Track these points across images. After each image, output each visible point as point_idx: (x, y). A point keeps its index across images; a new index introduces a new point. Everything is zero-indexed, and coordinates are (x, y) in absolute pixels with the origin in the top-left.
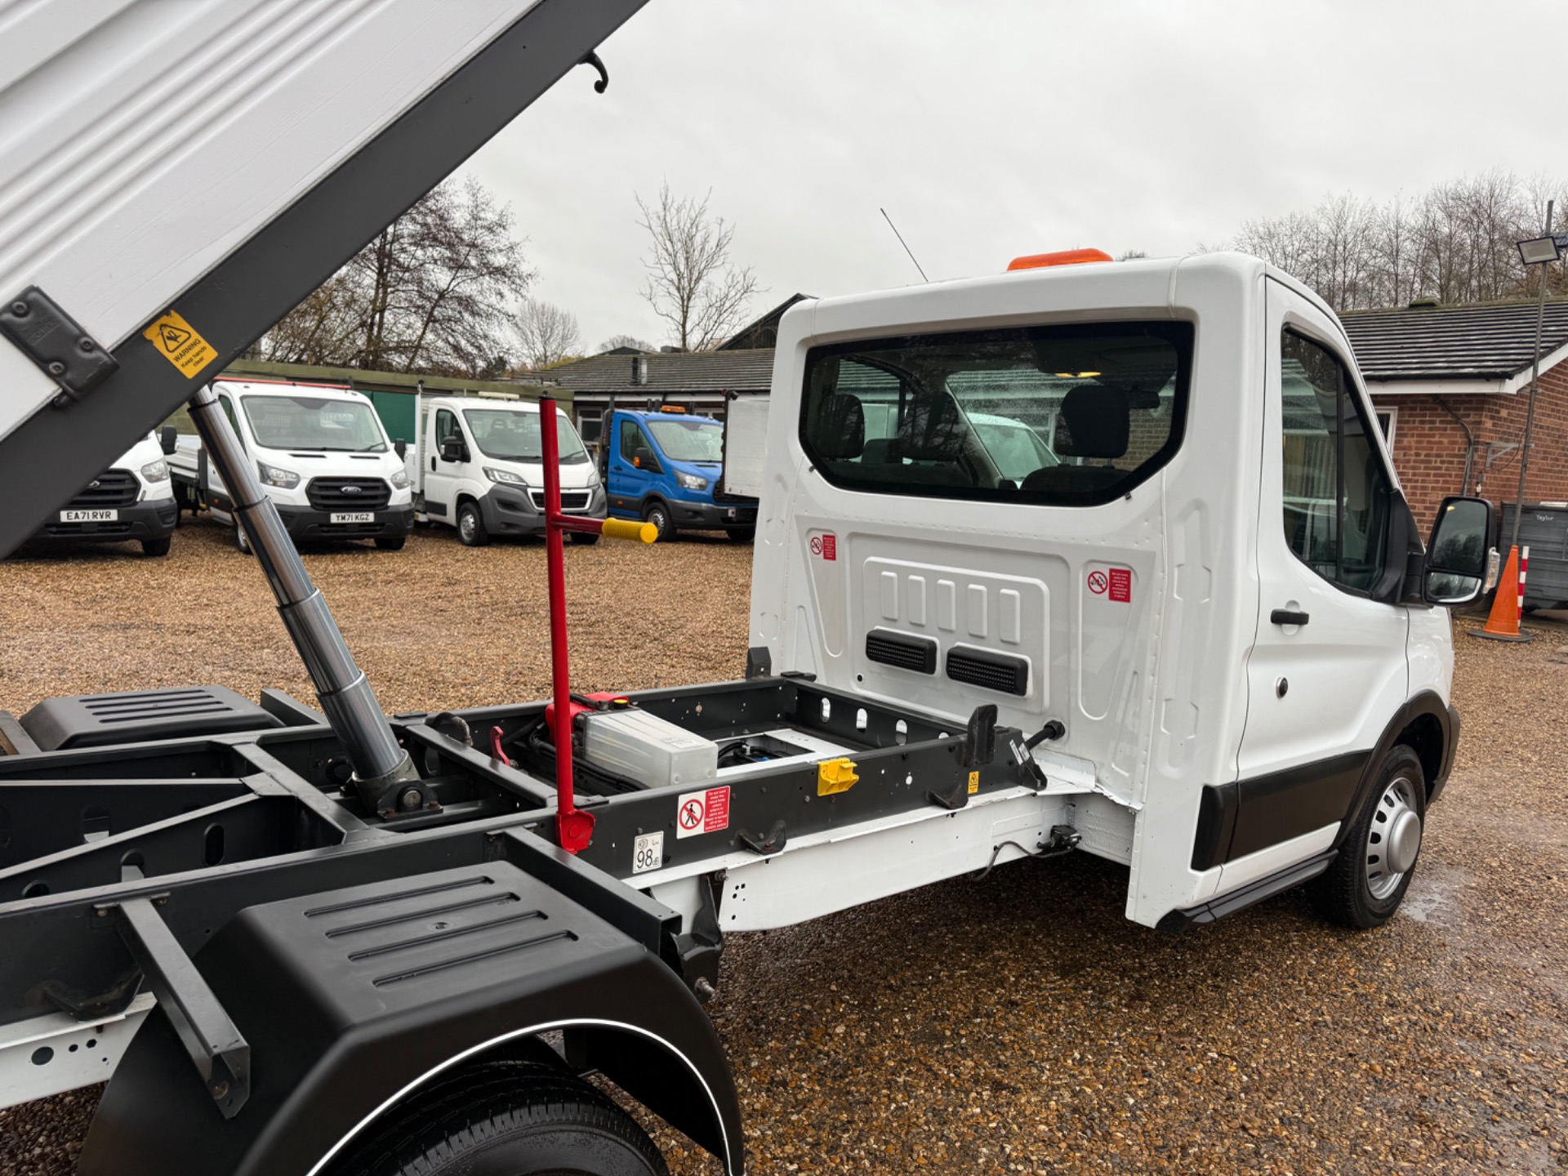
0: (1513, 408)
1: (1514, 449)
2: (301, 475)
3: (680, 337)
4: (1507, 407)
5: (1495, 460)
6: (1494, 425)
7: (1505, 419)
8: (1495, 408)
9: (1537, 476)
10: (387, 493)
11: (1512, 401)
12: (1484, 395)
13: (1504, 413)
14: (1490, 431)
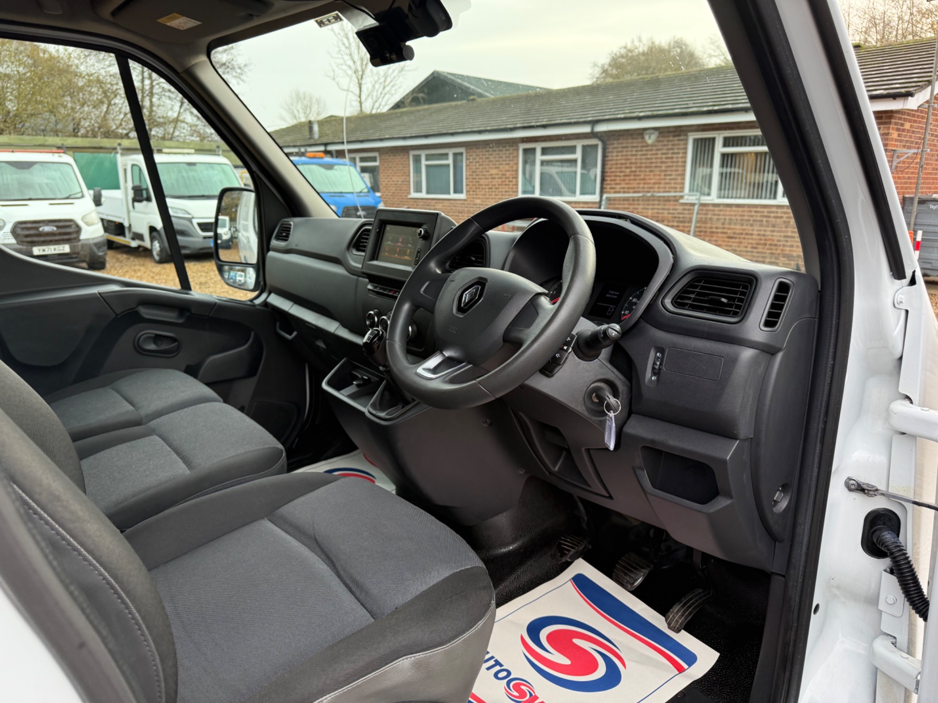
0: (915, 121)
1: (914, 153)
2: (6, 221)
3: (358, 104)
4: (910, 121)
5: (899, 163)
6: (899, 135)
7: (908, 131)
8: (900, 122)
9: (931, 174)
10: (79, 230)
11: (914, 116)
12: (892, 112)
13: (907, 126)
14: (896, 140)
